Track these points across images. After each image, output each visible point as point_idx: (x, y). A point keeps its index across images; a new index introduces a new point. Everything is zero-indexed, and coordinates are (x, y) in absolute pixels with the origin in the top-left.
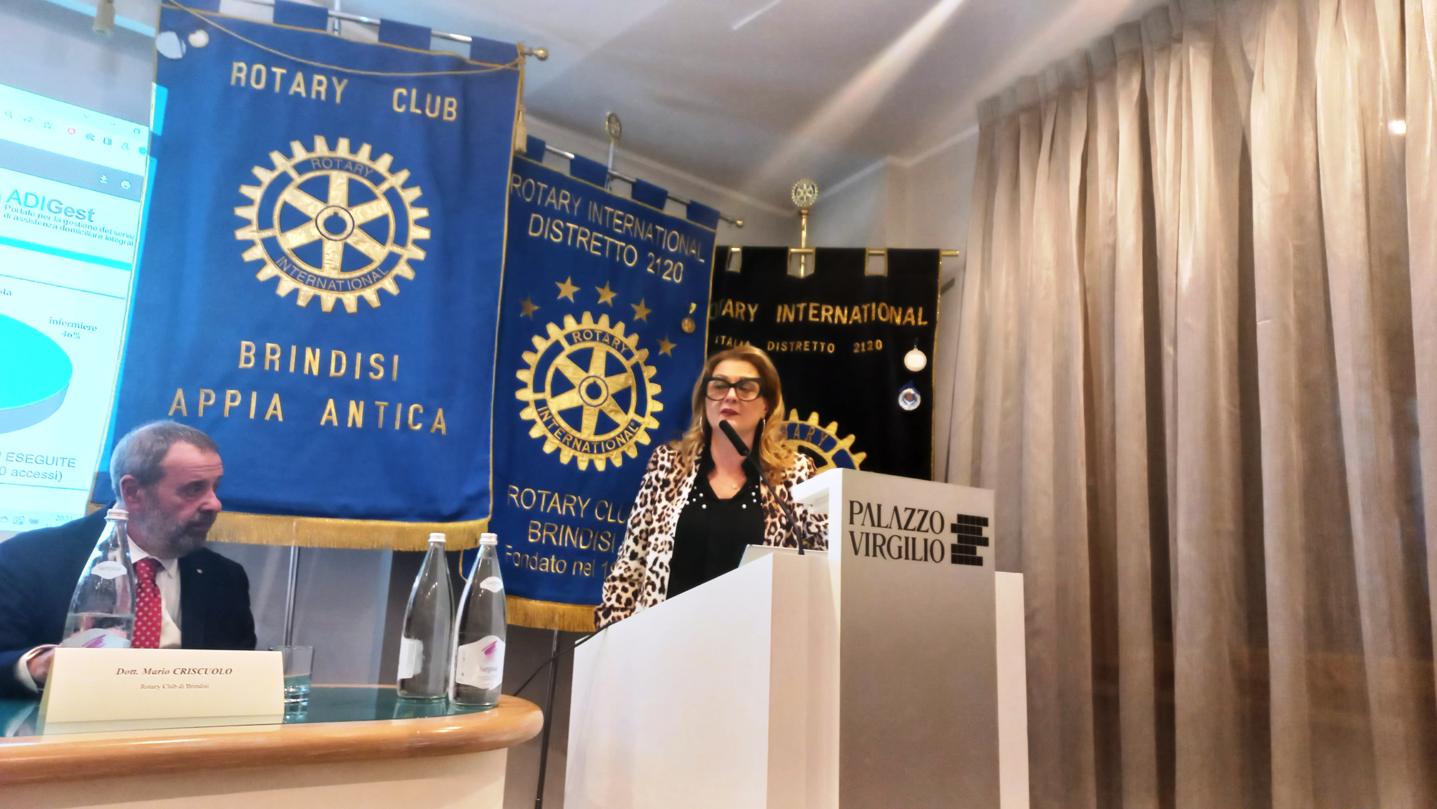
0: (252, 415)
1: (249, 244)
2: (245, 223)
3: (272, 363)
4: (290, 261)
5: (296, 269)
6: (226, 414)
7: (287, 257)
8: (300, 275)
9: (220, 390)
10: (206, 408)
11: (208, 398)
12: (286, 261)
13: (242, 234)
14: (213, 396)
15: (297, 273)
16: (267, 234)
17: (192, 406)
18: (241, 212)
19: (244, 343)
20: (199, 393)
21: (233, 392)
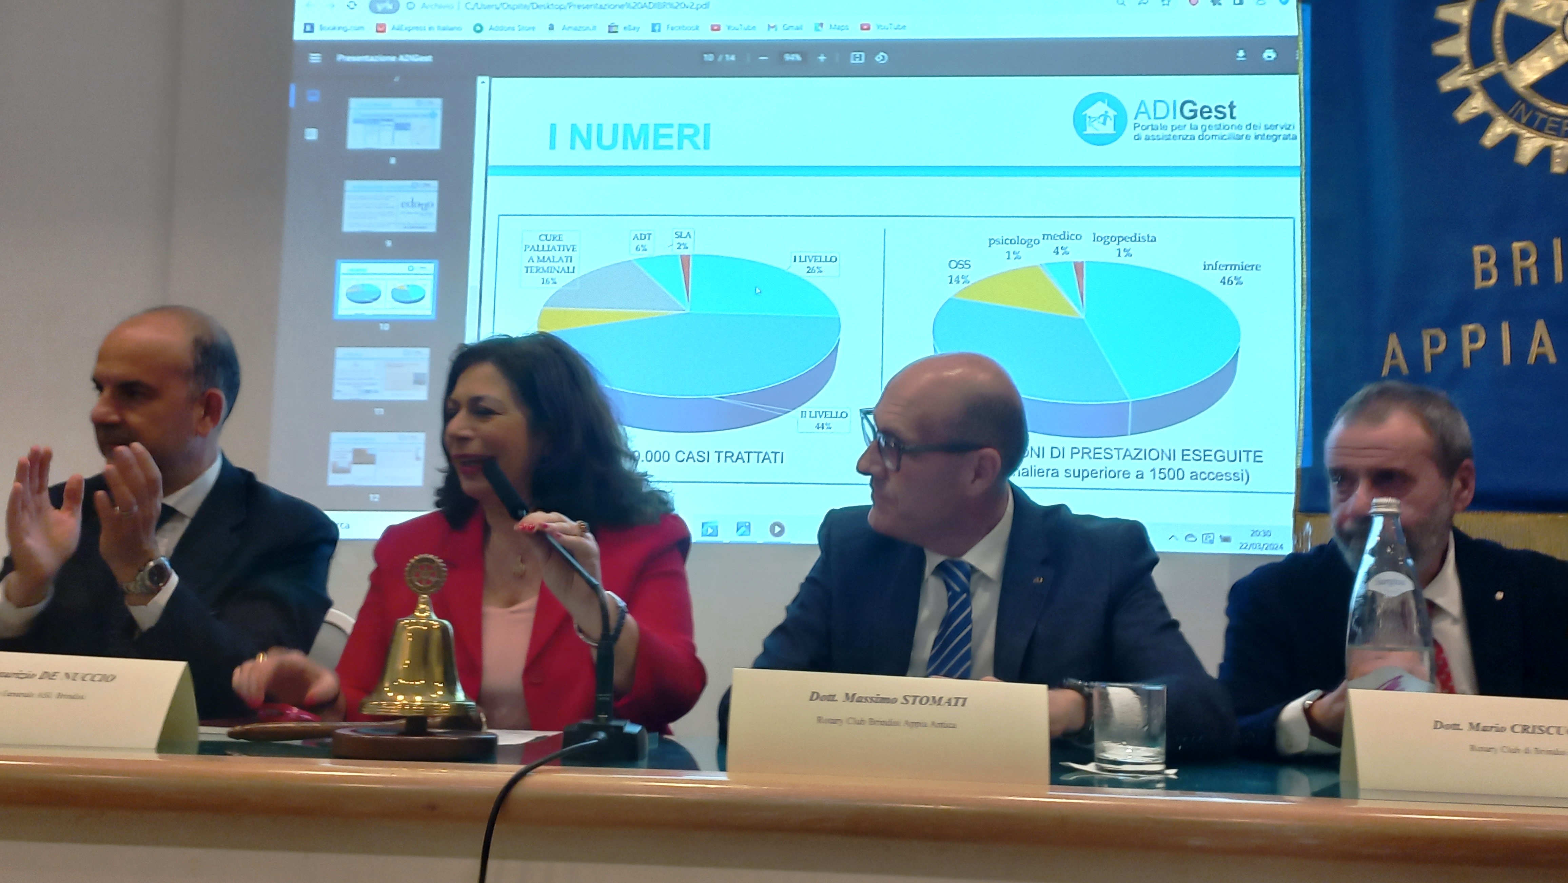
0: (1507, 359)
1: (1462, 95)
2: (1452, 63)
3: (1525, 272)
4: (1530, 107)
5: (1542, 116)
6: (1467, 362)
7: (1524, 100)
8: (1550, 125)
9: (1452, 326)
10: (1434, 357)
11: (1434, 343)
12: (1523, 106)
13: (1449, 83)
14: (1443, 338)
15: (1544, 122)
16: (1486, 72)
17: (1414, 357)
18: (1444, 48)
19: (1477, 249)
20: (1420, 337)
21: (1471, 327)
